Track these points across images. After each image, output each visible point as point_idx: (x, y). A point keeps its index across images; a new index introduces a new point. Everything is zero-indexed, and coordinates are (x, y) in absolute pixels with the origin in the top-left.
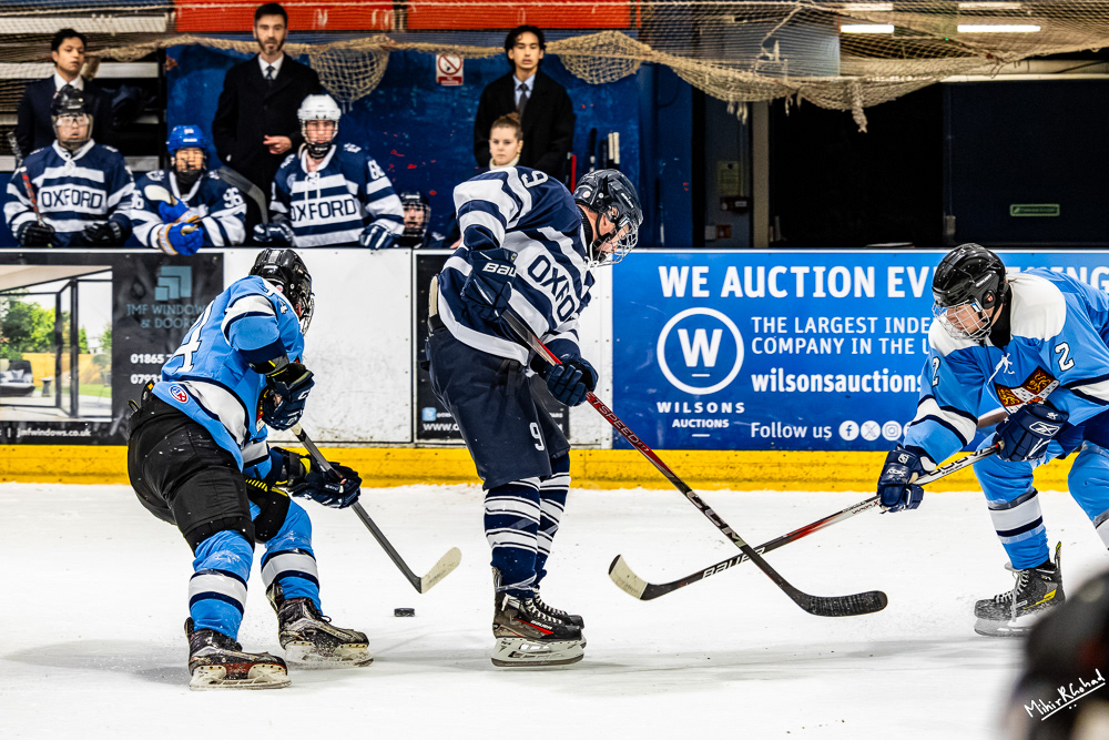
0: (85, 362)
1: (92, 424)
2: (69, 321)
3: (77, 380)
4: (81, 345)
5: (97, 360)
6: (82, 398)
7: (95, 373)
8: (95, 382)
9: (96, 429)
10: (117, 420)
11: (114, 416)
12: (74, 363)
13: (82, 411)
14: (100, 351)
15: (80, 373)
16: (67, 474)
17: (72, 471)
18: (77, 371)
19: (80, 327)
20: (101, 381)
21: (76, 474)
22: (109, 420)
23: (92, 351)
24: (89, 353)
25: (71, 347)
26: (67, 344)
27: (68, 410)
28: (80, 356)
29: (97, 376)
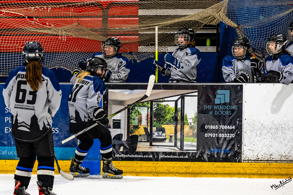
0: (187, 129)
1: (189, 153)
2: (180, 112)
3: (183, 136)
4: (185, 121)
5: (191, 128)
6: (185, 143)
7: (190, 132)
8: (190, 136)
9: (190, 155)
10: (199, 152)
11: (197, 150)
12: (182, 129)
13: (185, 148)
14: (192, 124)
15: (185, 133)
16: (178, 173)
17: (181, 172)
18: (183, 132)
19: (185, 114)
20: (193, 136)
21: (182, 173)
22: (196, 152)
23: (189, 124)
24: (188, 125)
25: (181, 122)
26: (179, 121)
27: (180, 147)
28: (184, 126)
29: (191, 134)
